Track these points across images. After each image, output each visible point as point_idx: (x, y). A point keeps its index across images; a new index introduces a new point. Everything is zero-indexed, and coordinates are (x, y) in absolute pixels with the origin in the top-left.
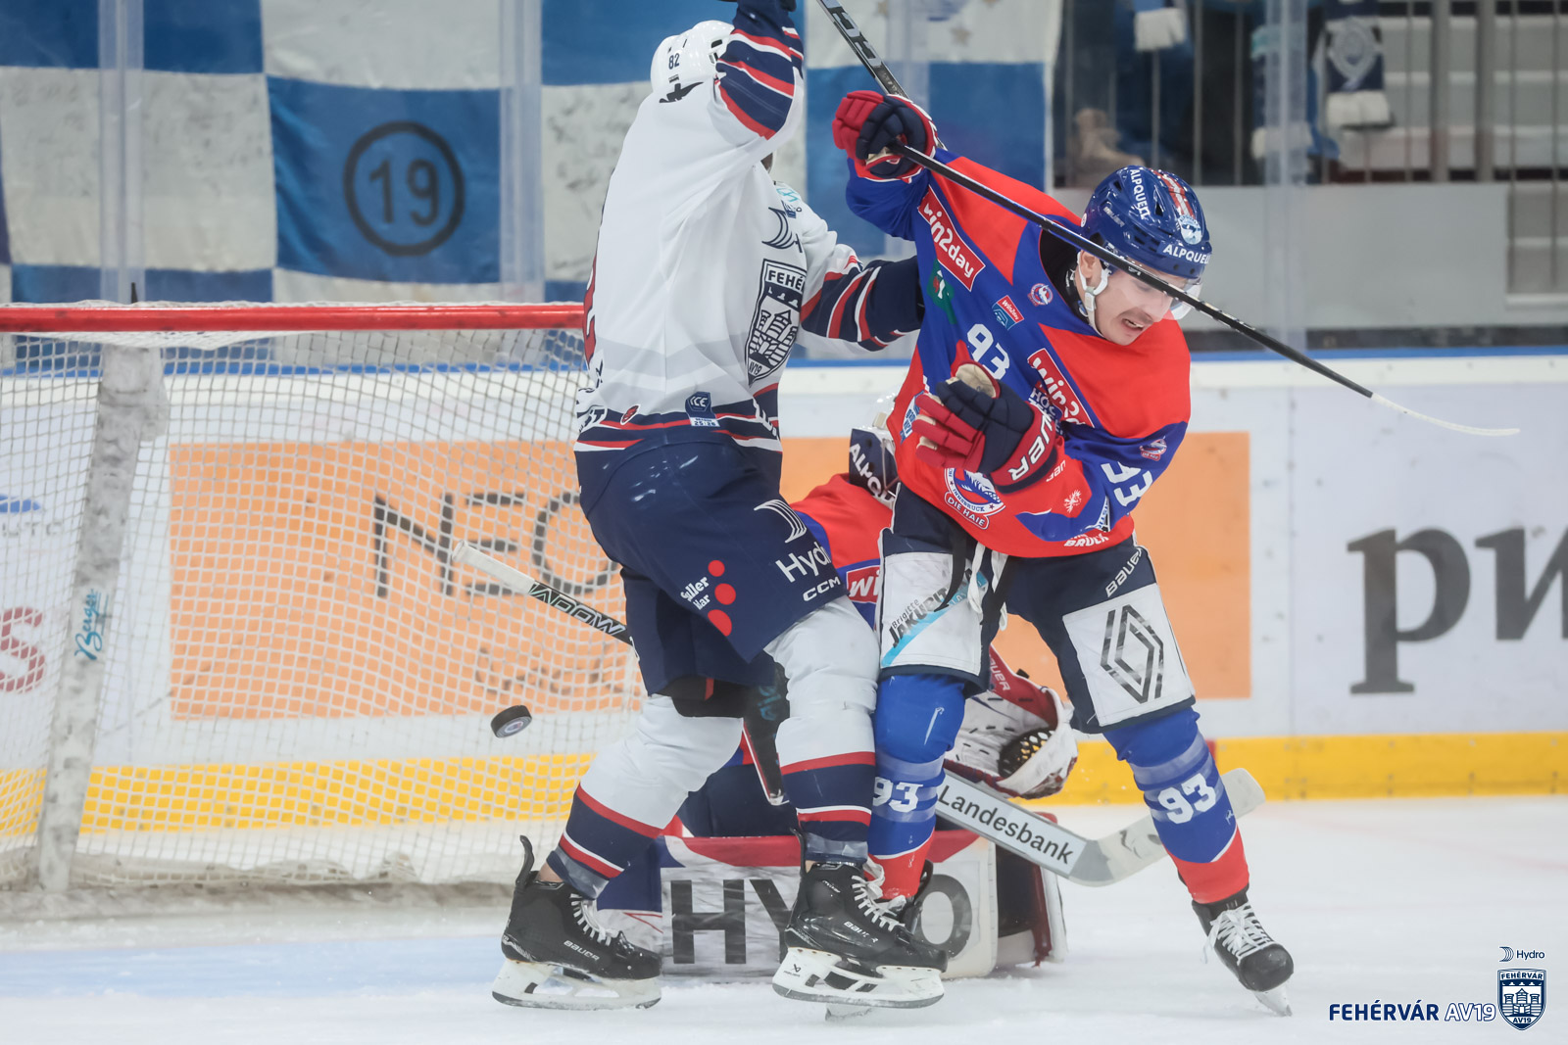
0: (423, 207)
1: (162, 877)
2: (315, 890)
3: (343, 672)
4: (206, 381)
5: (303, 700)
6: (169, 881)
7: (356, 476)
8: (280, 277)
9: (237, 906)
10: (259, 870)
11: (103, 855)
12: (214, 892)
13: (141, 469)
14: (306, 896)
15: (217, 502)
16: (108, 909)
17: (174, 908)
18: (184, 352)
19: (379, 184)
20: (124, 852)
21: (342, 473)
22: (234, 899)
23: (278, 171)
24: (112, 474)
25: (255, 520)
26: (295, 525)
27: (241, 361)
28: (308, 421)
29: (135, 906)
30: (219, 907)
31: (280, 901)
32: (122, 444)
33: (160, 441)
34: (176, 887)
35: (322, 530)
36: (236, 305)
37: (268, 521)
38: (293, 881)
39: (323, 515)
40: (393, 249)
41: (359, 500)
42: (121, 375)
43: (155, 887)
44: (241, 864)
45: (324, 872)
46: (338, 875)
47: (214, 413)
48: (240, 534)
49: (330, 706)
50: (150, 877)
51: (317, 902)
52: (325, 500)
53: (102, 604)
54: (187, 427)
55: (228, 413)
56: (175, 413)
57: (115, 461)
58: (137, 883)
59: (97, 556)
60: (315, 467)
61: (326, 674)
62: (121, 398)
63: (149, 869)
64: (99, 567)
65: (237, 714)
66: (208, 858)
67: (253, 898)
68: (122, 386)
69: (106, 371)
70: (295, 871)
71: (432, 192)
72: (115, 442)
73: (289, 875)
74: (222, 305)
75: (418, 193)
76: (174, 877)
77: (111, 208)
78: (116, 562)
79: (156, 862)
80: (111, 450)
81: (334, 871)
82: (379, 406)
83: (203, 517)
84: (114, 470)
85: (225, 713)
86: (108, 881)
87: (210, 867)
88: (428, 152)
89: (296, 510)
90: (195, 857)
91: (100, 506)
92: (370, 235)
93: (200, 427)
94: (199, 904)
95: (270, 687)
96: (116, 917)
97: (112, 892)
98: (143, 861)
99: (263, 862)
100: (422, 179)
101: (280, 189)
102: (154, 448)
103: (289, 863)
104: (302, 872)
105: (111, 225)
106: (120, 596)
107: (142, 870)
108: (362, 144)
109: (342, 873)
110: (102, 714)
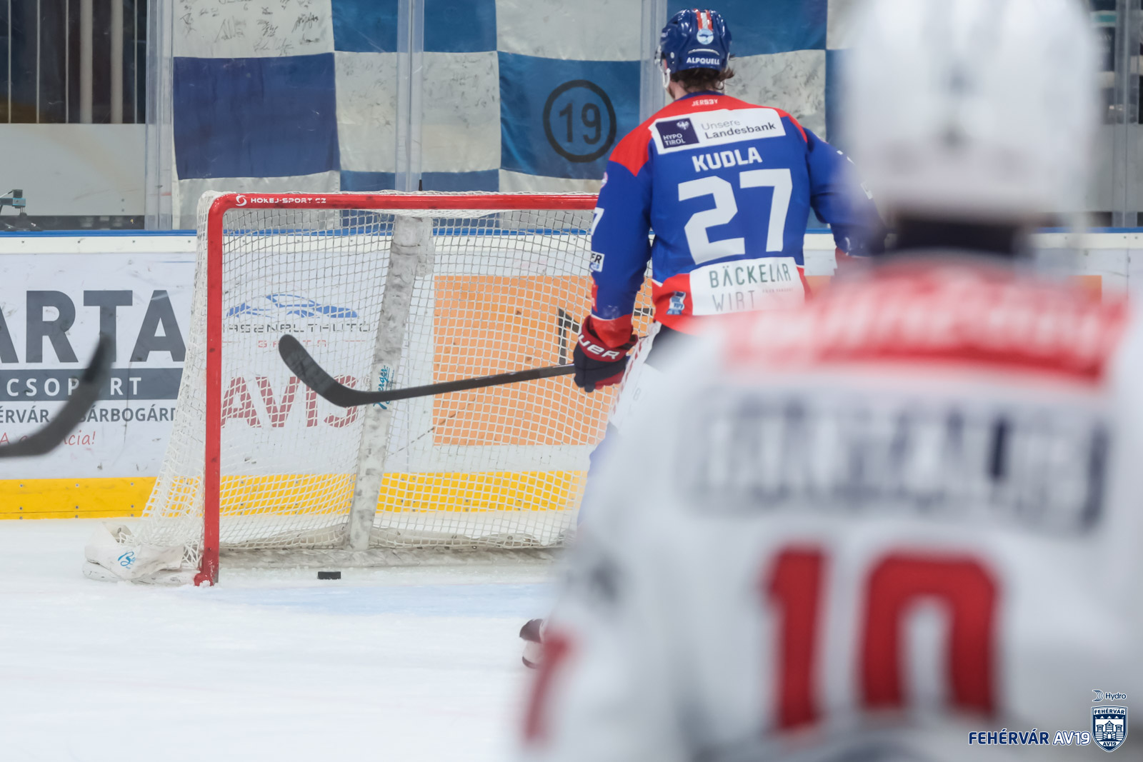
0: (591, 133)
1: (425, 542)
2: (517, 551)
3: (536, 418)
4: (456, 239)
5: (511, 435)
6: (429, 545)
7: (546, 298)
8: (503, 175)
9: (470, 561)
10: (484, 539)
11: (390, 528)
12: (456, 552)
13: (416, 293)
14: (512, 555)
15: (461, 314)
16: (392, 561)
17: (432, 561)
18: (443, 221)
19: (565, 118)
20: (402, 527)
21: (537, 297)
22: (468, 556)
23: (502, 110)
24: (397, 296)
25: (484, 325)
26: (508, 328)
27: (477, 228)
28: (517, 264)
29: (408, 559)
30: (459, 561)
31: (496, 558)
32: (404, 278)
33: (428, 277)
34: (433, 548)
35: (524, 331)
36: (475, 193)
37: (492, 326)
38: (504, 546)
39: (526, 322)
40: (573, 158)
41: (548, 314)
42: (406, 235)
43: (421, 548)
44: (472, 535)
45: (523, 541)
46: (531, 543)
47: (461, 259)
48: (475, 334)
49: (528, 439)
50: (417, 542)
51: (518, 559)
52: (527, 313)
53: (390, 375)
54: (444, 268)
55: (469, 259)
56: (438, 259)
57: (400, 287)
58: (410, 546)
59: (388, 345)
60: (521, 293)
61: (526, 420)
62: (404, 250)
63: (417, 538)
64: (388, 352)
65: (471, 443)
66: (453, 531)
67: (480, 556)
68: (405, 243)
69: (396, 232)
70: (506, 540)
71: (597, 123)
72: (399, 276)
73: (502, 543)
74: (467, 193)
75: (588, 124)
76: (432, 542)
77: (402, 132)
78: (400, 349)
79: (421, 533)
80: (397, 281)
81: (529, 540)
82: (561, 255)
83: (452, 323)
84: (399, 293)
85: (464, 442)
86: (392, 544)
87: (454, 537)
88: (595, 99)
89: (509, 319)
90: (445, 530)
91: (390, 315)
92: (559, 150)
93: (452, 268)
94: (447, 559)
95: (491, 428)
96: (397, 566)
97: (394, 551)
98: (414, 533)
99: (486, 534)
100: (591, 115)
101: (503, 121)
102: (424, 280)
103: (502, 535)
104: (510, 541)
105: (402, 142)
106: (401, 370)
107: (413, 538)
108: (556, 93)
109: (534, 541)
110: (389, 442)
